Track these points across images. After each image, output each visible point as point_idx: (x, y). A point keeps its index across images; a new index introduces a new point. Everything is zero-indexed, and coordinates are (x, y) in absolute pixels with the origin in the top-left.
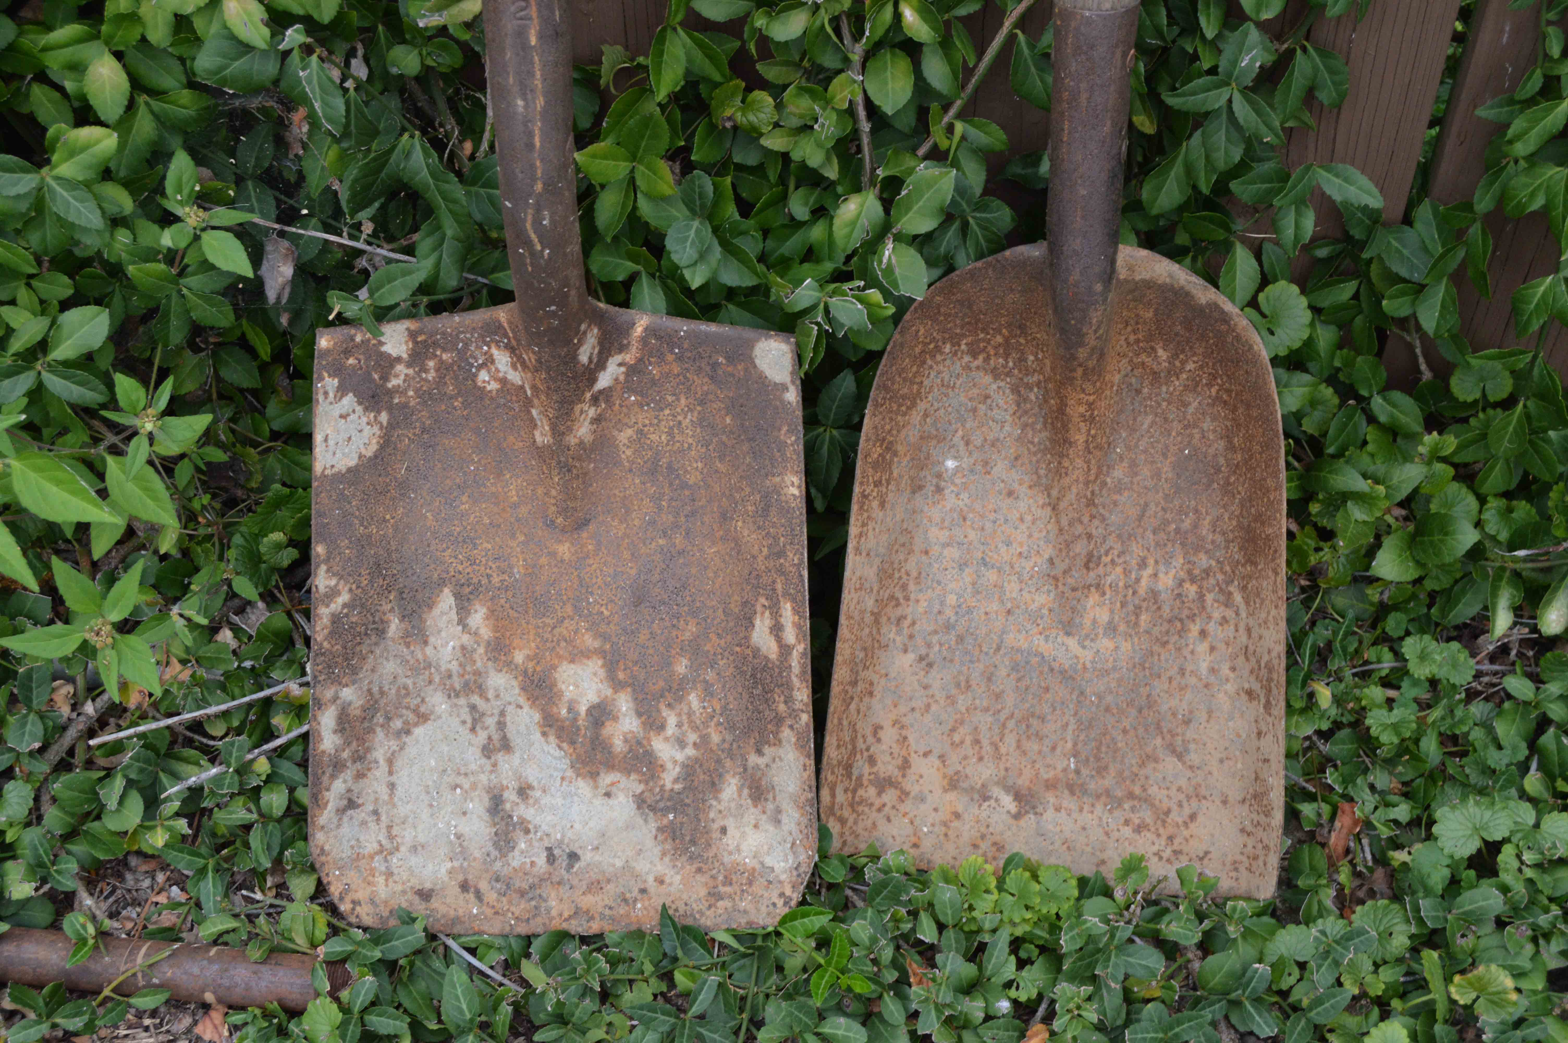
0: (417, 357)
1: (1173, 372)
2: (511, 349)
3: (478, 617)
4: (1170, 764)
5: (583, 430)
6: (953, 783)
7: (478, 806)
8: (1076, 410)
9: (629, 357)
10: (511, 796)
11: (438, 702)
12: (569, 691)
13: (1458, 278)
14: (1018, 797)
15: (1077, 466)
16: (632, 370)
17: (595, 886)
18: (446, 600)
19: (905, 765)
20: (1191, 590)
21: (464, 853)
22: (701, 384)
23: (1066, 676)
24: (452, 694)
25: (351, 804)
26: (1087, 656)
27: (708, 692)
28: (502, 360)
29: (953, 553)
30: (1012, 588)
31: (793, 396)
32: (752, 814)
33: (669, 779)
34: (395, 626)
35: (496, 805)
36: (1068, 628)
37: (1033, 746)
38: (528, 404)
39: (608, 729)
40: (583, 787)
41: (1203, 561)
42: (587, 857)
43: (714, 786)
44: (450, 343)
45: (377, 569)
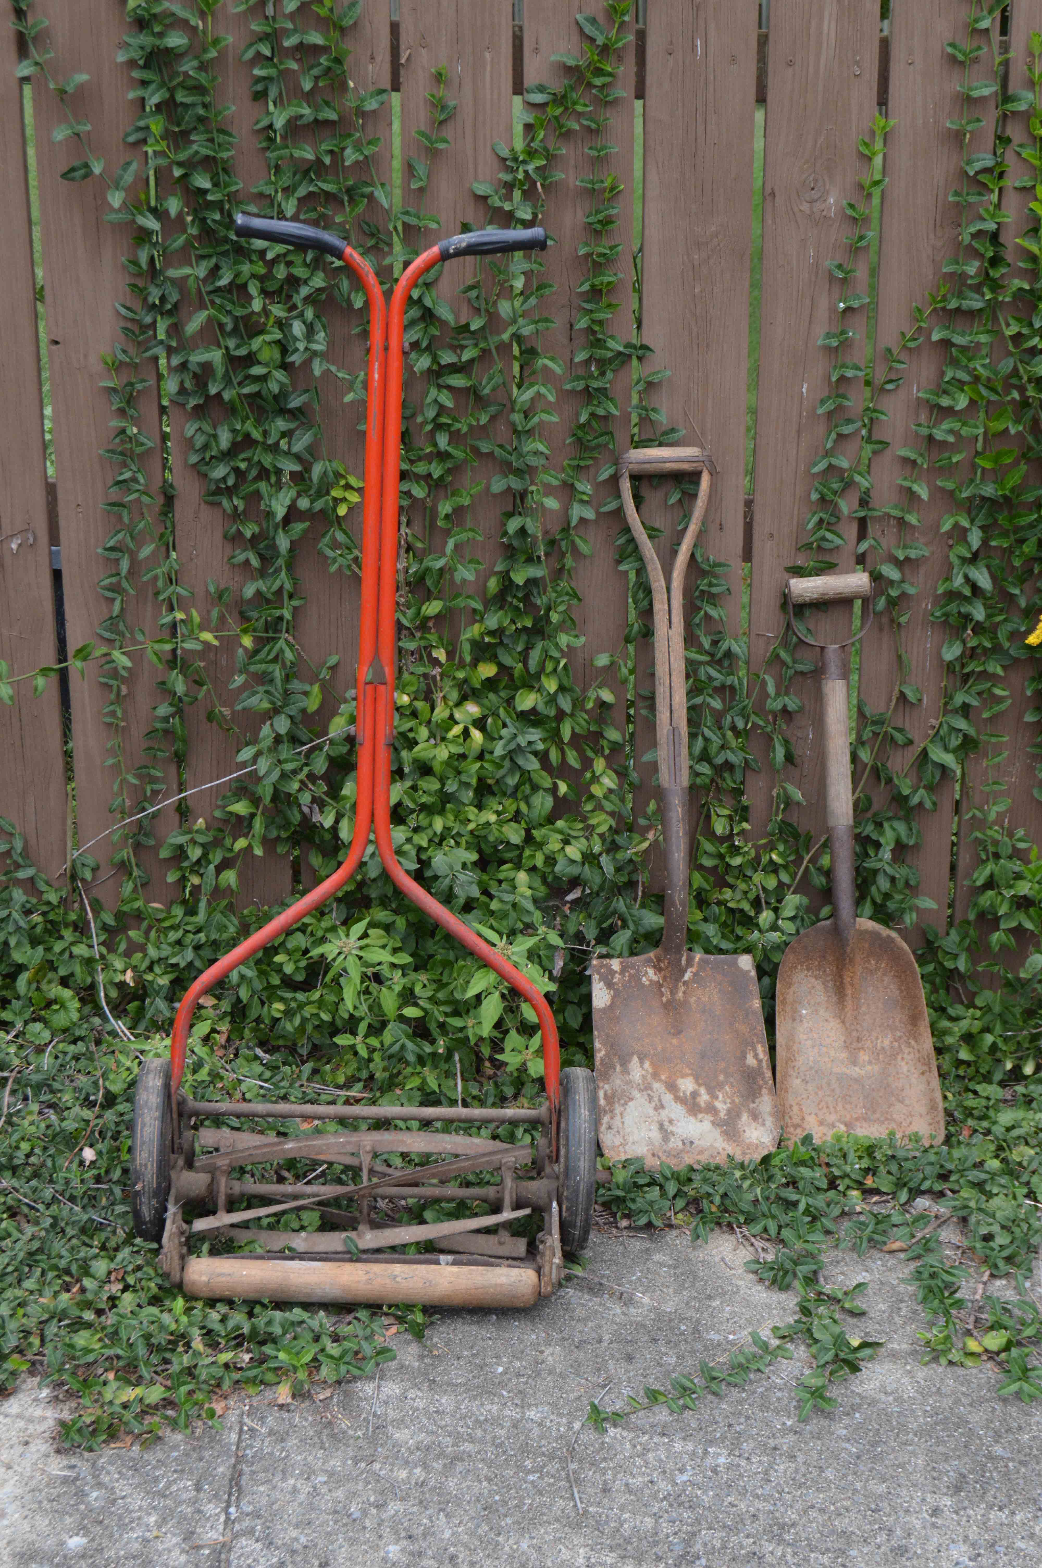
0: (623, 970)
1: (878, 969)
2: (655, 967)
3: (647, 1065)
4: (898, 1106)
5: (680, 995)
6: (821, 1123)
7: (655, 1127)
8: (847, 980)
9: (694, 970)
10: (666, 1123)
11: (636, 1094)
12: (683, 1088)
13: (968, 949)
14: (846, 1125)
15: (849, 1003)
16: (695, 974)
17: (701, 1152)
18: (635, 1059)
19: (803, 1119)
20: (896, 1044)
21: (652, 1143)
22: (719, 977)
23: (856, 1080)
24: (641, 1090)
25: (609, 1128)
26: (863, 1073)
27: (732, 1086)
28: (651, 972)
29: (809, 1042)
30: (832, 1053)
31: (753, 973)
32: (754, 1125)
33: (722, 1114)
34: (618, 1068)
35: (661, 1126)
36: (854, 1063)
37: (848, 1106)
38: (661, 986)
39: (698, 1099)
40: (692, 1119)
41: (898, 1034)
42: (696, 1142)
43: (739, 1116)
44: (633, 968)
45: (612, 1046)
